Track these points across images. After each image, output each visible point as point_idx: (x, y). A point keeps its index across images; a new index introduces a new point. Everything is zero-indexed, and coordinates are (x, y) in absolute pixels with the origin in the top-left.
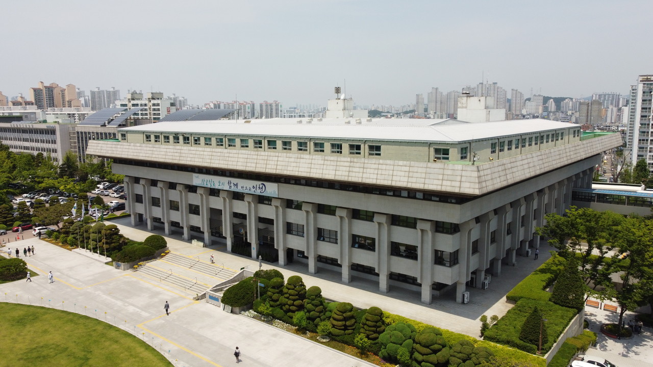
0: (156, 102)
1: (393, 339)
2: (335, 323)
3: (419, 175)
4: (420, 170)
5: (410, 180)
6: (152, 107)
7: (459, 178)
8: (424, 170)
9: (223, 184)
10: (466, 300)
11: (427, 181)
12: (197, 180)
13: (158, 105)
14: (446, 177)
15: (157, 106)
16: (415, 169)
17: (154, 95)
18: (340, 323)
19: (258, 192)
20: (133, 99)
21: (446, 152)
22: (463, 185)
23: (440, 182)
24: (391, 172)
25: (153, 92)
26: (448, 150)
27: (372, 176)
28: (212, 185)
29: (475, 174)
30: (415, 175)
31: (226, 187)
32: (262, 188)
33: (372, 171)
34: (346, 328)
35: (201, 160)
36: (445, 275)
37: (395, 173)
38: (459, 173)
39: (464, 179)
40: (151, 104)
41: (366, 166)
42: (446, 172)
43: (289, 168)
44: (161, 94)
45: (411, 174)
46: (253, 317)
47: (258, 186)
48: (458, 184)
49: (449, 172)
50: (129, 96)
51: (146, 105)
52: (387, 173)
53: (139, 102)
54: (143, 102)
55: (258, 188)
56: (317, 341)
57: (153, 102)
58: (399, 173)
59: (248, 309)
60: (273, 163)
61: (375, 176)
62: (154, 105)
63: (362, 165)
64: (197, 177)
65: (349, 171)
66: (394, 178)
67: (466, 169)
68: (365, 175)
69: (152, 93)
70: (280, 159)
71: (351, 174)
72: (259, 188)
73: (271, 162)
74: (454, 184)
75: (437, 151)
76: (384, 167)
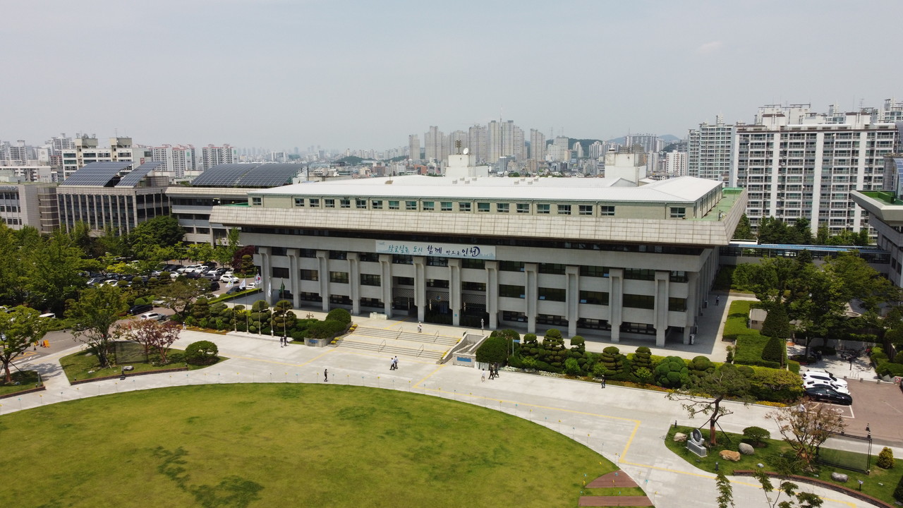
0: (124, 151)
1: (671, 368)
2: (609, 364)
3: (669, 231)
4: (670, 227)
5: (661, 235)
6: (118, 158)
7: (708, 232)
8: (674, 226)
9: (421, 250)
10: (693, 341)
11: (678, 236)
12: (381, 247)
13: (128, 155)
14: (696, 232)
15: (126, 156)
16: (666, 226)
17: (121, 141)
18: (613, 364)
19: (469, 256)
20: (85, 147)
21: (682, 211)
22: (713, 237)
23: (691, 237)
24: (641, 230)
25: (119, 137)
26: (684, 209)
27: (620, 234)
28: (405, 251)
29: (723, 228)
30: (666, 231)
31: (426, 253)
32: (475, 252)
33: (620, 229)
34: (617, 368)
35: (403, 225)
36: (680, 319)
37: (645, 230)
38: (708, 228)
39: (713, 233)
40: (116, 153)
41: (613, 224)
42: (696, 228)
43: (523, 230)
44: (129, 139)
45: (661, 231)
46: (516, 371)
47: (469, 250)
48: (708, 237)
49: (699, 228)
50: (79, 143)
51: (107, 155)
52: (637, 230)
53: (96, 151)
54: (104, 151)
55: (469, 252)
56: (594, 381)
57: (119, 150)
58: (649, 230)
59: (504, 366)
60: (503, 225)
61: (624, 234)
62: (121, 155)
63: (609, 224)
64: (383, 244)
65: (595, 230)
66: (645, 235)
67: (715, 224)
68: (613, 233)
69: (118, 139)
70: (510, 221)
71: (597, 233)
72: (471, 251)
73: (500, 225)
74: (704, 237)
75: (673, 210)
76: (633, 225)
